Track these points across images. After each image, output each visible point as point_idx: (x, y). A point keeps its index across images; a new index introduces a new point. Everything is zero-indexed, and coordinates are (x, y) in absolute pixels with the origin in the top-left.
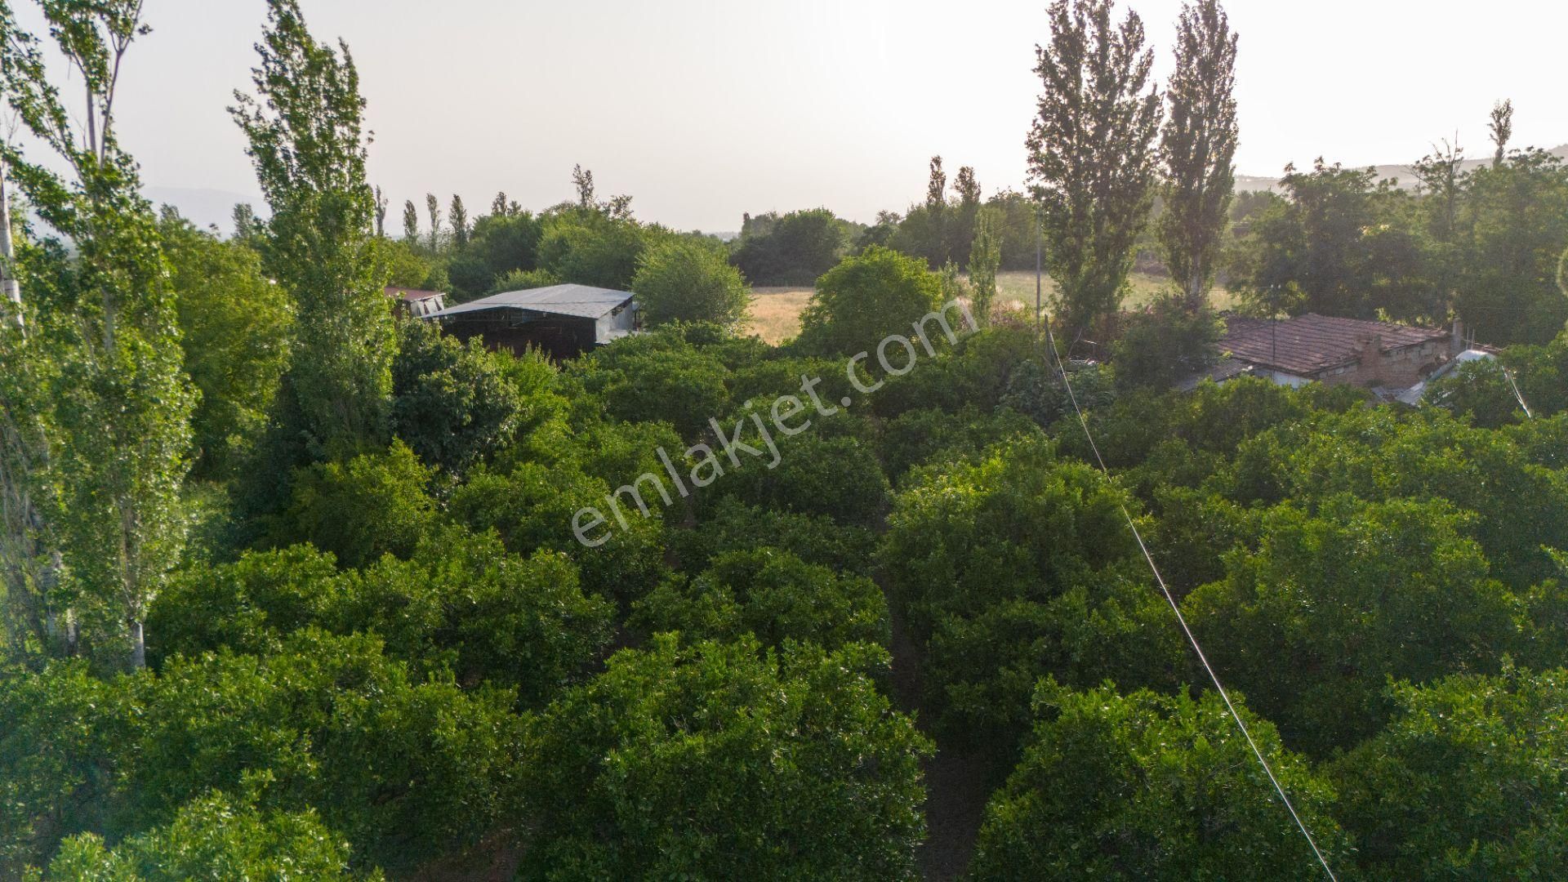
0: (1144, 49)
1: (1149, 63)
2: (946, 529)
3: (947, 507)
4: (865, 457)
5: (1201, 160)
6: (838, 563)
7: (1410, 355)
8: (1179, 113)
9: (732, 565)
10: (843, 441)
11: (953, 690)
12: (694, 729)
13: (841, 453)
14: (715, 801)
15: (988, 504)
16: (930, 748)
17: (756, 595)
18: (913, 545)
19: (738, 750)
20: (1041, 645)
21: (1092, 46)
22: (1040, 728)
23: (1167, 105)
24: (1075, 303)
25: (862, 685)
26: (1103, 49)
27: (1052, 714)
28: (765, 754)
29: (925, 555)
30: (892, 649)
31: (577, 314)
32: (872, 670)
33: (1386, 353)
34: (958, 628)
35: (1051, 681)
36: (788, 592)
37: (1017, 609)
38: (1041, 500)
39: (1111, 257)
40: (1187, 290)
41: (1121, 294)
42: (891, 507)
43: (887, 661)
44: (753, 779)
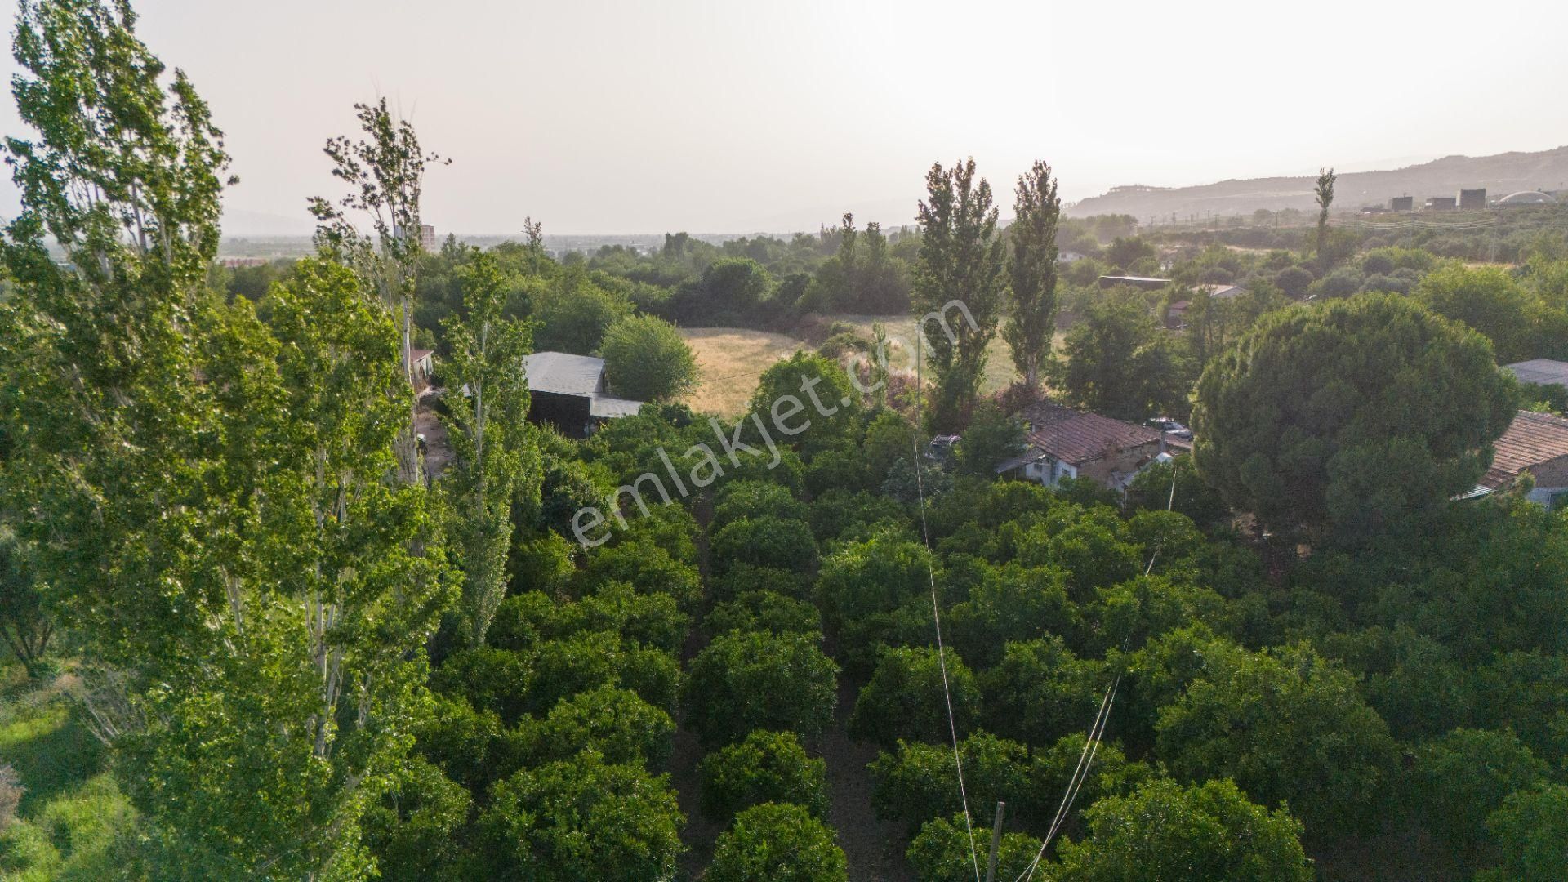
0: (991, 209)
1: (996, 217)
2: (847, 579)
3: (848, 568)
4: (805, 532)
5: (1034, 288)
6: (797, 595)
7: (1135, 452)
8: (1020, 252)
9: (749, 598)
10: (793, 522)
11: (850, 652)
12: (755, 663)
13: (792, 529)
14: (766, 684)
15: (869, 565)
16: (838, 670)
17: (764, 613)
18: (831, 586)
19: (773, 668)
20: (886, 632)
21: (956, 204)
22: (879, 661)
23: (1011, 246)
24: (947, 387)
25: (813, 648)
26: (964, 208)
27: (881, 656)
28: (781, 670)
29: (836, 591)
30: (824, 633)
31: (567, 392)
32: (816, 641)
33: (1120, 451)
34: (851, 625)
35: (884, 644)
36: (777, 611)
37: (876, 617)
38: (892, 563)
39: (972, 355)
40: (1027, 377)
41: (979, 382)
42: (820, 565)
43: (823, 638)
44: (778, 678)
